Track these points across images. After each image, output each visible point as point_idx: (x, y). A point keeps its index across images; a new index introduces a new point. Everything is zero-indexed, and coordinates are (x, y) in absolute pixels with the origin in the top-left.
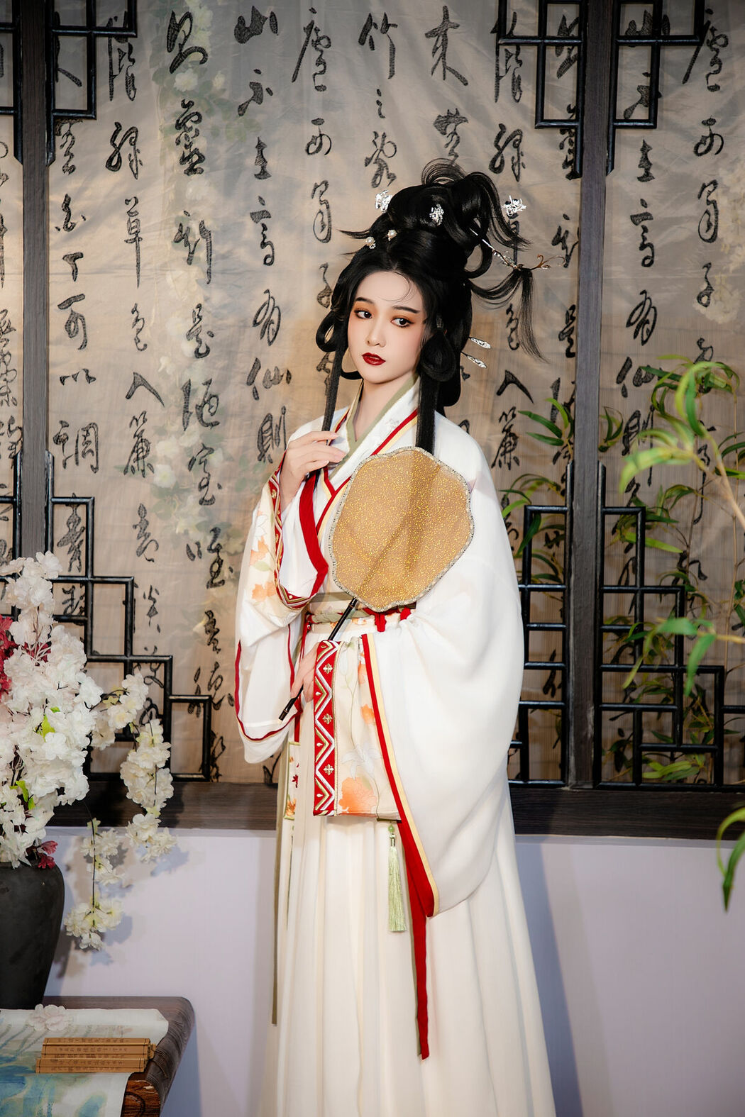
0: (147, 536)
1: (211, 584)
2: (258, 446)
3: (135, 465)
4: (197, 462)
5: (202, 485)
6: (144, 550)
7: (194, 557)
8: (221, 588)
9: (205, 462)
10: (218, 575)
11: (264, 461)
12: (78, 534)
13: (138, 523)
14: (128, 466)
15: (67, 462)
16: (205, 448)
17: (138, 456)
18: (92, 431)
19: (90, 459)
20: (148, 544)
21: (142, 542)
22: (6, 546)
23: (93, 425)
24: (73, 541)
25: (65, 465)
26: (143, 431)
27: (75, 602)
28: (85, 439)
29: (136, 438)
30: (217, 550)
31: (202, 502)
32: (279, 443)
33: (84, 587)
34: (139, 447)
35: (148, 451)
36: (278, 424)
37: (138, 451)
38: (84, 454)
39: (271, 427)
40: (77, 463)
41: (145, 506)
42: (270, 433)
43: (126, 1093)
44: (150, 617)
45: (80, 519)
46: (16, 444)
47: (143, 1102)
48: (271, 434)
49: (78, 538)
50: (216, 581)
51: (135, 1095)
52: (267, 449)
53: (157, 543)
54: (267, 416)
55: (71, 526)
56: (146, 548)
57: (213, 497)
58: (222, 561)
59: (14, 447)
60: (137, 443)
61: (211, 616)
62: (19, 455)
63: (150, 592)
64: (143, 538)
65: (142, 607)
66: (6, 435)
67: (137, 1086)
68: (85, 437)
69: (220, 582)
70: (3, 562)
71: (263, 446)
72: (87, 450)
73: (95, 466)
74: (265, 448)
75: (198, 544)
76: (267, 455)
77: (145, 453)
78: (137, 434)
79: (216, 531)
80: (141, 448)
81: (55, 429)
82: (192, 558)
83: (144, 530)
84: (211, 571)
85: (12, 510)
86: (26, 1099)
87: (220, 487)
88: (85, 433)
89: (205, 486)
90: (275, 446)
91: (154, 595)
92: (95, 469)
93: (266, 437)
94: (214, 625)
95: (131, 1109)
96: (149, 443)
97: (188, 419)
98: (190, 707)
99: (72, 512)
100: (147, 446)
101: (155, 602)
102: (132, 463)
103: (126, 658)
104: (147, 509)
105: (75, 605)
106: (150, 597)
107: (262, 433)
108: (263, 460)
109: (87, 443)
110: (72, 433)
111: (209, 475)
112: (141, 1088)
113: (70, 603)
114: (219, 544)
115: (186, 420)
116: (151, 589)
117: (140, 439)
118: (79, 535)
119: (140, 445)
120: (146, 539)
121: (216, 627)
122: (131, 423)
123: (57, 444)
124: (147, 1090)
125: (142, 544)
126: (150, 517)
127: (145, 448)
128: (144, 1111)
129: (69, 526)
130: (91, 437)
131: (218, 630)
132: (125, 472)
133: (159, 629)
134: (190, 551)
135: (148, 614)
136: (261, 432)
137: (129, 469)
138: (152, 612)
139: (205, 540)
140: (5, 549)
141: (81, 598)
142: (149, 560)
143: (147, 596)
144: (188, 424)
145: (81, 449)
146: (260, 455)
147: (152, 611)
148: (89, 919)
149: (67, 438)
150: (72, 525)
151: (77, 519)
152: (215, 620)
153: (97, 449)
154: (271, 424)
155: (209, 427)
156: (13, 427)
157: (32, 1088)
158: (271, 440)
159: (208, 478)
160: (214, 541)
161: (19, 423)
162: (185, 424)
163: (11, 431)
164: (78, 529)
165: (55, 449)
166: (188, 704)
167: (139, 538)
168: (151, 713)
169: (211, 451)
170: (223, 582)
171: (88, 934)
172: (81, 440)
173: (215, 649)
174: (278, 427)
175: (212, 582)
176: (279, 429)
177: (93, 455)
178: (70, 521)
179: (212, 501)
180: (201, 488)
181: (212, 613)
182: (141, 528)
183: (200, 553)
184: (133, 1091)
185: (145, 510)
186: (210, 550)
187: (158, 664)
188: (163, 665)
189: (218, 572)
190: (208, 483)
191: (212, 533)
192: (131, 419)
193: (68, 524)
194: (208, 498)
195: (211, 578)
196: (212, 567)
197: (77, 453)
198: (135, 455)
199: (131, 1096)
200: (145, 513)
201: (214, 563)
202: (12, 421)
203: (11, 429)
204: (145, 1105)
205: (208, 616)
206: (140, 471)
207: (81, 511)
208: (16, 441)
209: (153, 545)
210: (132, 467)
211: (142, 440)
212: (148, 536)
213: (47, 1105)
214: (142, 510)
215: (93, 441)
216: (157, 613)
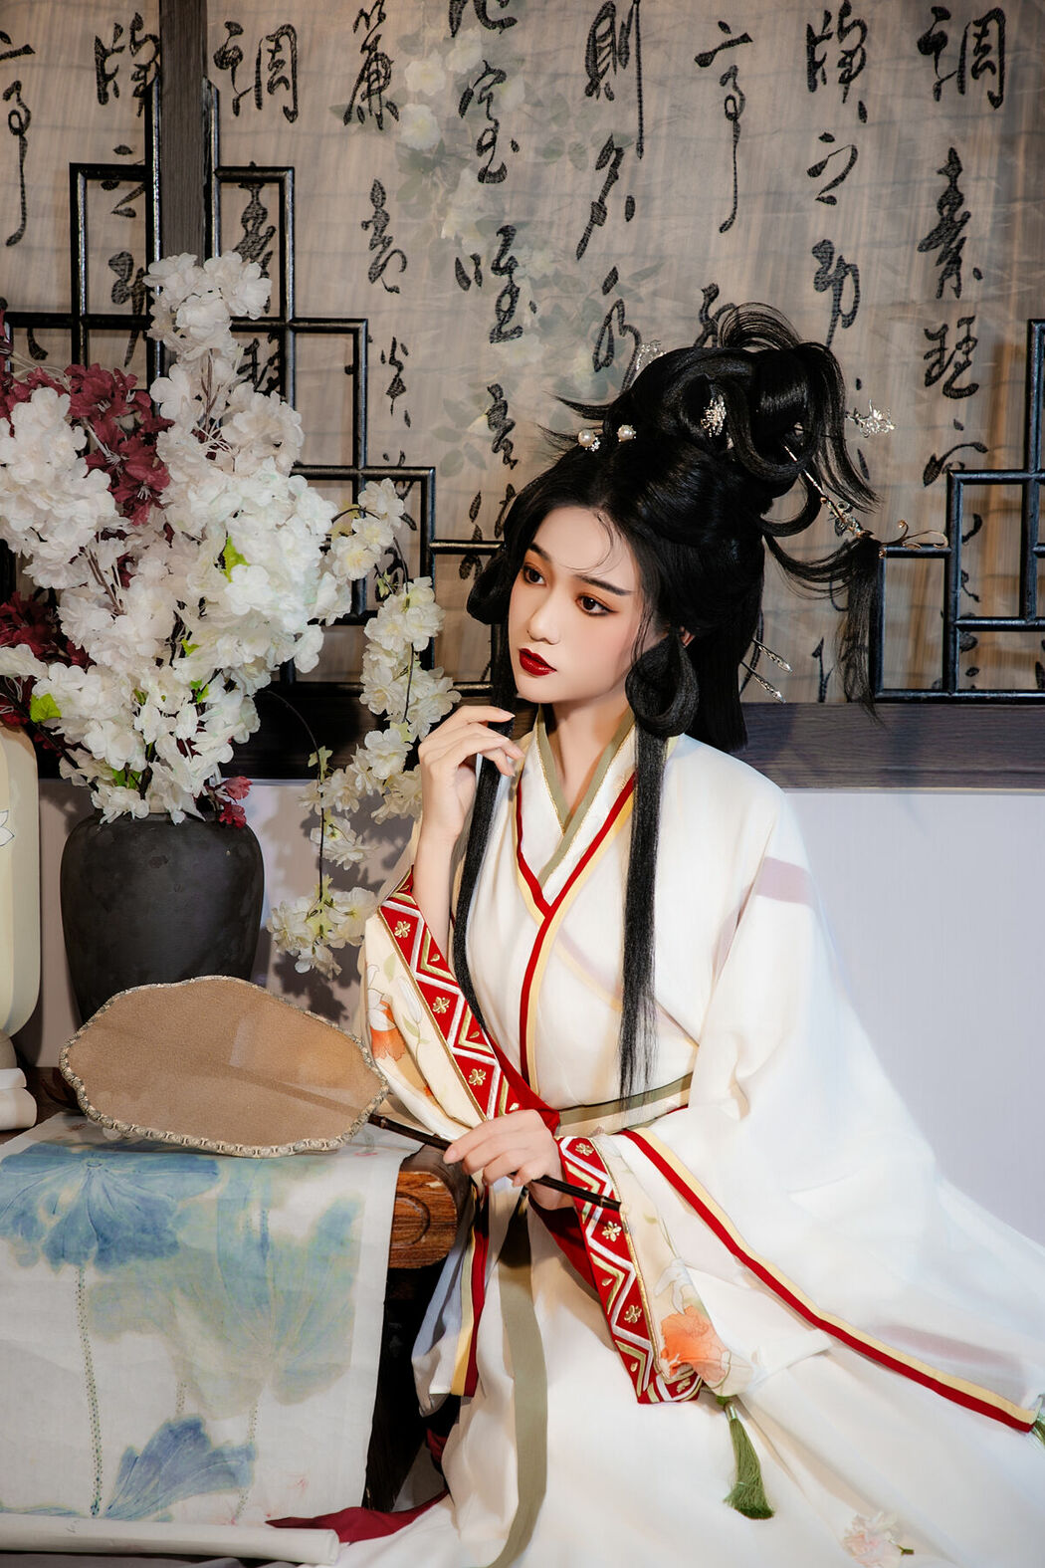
0: (387, 242)
1: (498, 335)
2: (587, 66)
3: (365, 105)
4: (475, 98)
5: (484, 143)
6: (382, 270)
7: (469, 283)
8: (517, 342)
9: (490, 98)
10: (511, 316)
11: (598, 97)
12: (263, 240)
13: (370, 218)
14: (351, 106)
15: (241, 102)
16: (489, 70)
17: (369, 86)
18: (284, 41)
19: (283, 96)
20: (388, 258)
21: (377, 255)
22: (132, 264)
23: (288, 30)
24: (254, 253)
25: (236, 110)
26: (378, 38)
27: (260, 368)
28: (273, 57)
29: (367, 52)
30: (509, 270)
31: (483, 176)
32: (627, 59)
33: (275, 342)
34: (371, 70)
35: (388, 77)
36: (626, 22)
37: (369, 77)
38: (271, 88)
39: (612, 28)
40: (259, 105)
41: (383, 184)
42: (609, 40)
43: (399, 1194)
44: (393, 397)
45: (265, 212)
46: (145, 68)
47: (427, 1211)
48: (613, 44)
49: (262, 249)
50: (506, 328)
51: (411, 1198)
52: (604, 72)
53: (403, 257)
54: (604, 8)
55: (250, 224)
56: (384, 265)
57: (503, 167)
58: (518, 289)
59: (142, 74)
60: (368, 63)
61: (498, 395)
62: (155, 88)
63: (393, 351)
64: (380, 247)
65: (379, 377)
66: (127, 51)
67: (414, 1182)
68: (273, 52)
69: (514, 332)
70: (128, 295)
71: (596, 66)
72: (276, 78)
73: (291, 109)
74: (600, 70)
75: (476, 259)
76: (602, 84)
77: (382, 80)
78: (368, 43)
79: (507, 233)
80: (375, 70)
81: (217, 37)
82: (465, 284)
83: (382, 231)
84: (498, 310)
85: (144, 194)
86: (221, 1202)
87: (515, 147)
88: (272, 46)
89: (488, 146)
90: (619, 66)
91: (399, 355)
92: (291, 115)
93: (602, 49)
94: (505, 414)
95: (406, 1222)
96: (390, 62)
97: (460, 12)
98: (463, 563)
99: (250, 200)
100: (386, 69)
101: (400, 369)
102: (358, 101)
103: (356, 472)
104: (386, 189)
105: (259, 376)
106: (393, 361)
107: (595, 41)
108: (595, 95)
109: (277, 64)
110: (246, 43)
111: (497, 124)
112: (421, 1186)
113: (250, 371)
114: (511, 258)
115: (455, 16)
116: (394, 344)
117: (374, 53)
118: (265, 243)
119: (374, 67)
120: (385, 248)
121: (508, 416)
122: (357, 23)
123: (221, 68)
124: (433, 1189)
125: (378, 258)
126: (391, 206)
127: (383, 71)
128: (428, 1227)
129: (245, 227)
130: (285, 55)
131: (513, 424)
132: (347, 119)
133: (407, 419)
134: (463, 272)
135: (389, 393)
136: (593, 40)
137: (354, 115)
138: (397, 388)
139: (489, 252)
140: (130, 270)
141: (271, 362)
142: (390, 290)
143: (387, 358)
144: (459, 24)
145: (266, 77)
146: (591, 84)
147: (396, 385)
148: (314, 923)
149: (240, 56)
150: (251, 222)
151: (261, 212)
152: (505, 403)
153: (294, 76)
154: (613, 23)
155: (498, 29)
156: (139, 36)
157: (231, 1182)
158: (611, 55)
159: (495, 131)
160: (503, 252)
161: (151, 26)
162: (455, 24)
163: (137, 45)
164: (262, 232)
165: (218, 77)
166: (462, 557)
167: (373, 246)
168: (396, 573)
169: (501, 77)
170: (518, 331)
171: (311, 948)
172: (266, 58)
173: (507, 459)
174: (626, 29)
175: (500, 331)
176: (628, 33)
177: (287, 88)
178: (248, 216)
179: (500, 175)
180: (481, 149)
181: (500, 389)
182: (376, 228)
183: (478, 275)
184: (408, 1191)
185: (384, 193)
186: (496, 269)
187: (408, 483)
188: (418, 484)
189: (511, 311)
190: (494, 139)
191: (501, 236)
192: (357, 14)
193: (244, 221)
194: (494, 169)
195: (498, 322)
196: (499, 301)
197: (258, 85)
198: (364, 86)
199: (404, 1199)
200: (384, 199)
201: (502, 295)
202: (137, 23)
203: (138, 39)
204: (429, 1214)
205: (493, 395)
206: (374, 117)
207: (268, 195)
208: (144, 62)
209: (396, 259)
210: (359, 108)
211: (376, 55)
212: (389, 243)
213: (259, 1212)
214: (378, 193)
215: (288, 59)
216: (404, 389)
